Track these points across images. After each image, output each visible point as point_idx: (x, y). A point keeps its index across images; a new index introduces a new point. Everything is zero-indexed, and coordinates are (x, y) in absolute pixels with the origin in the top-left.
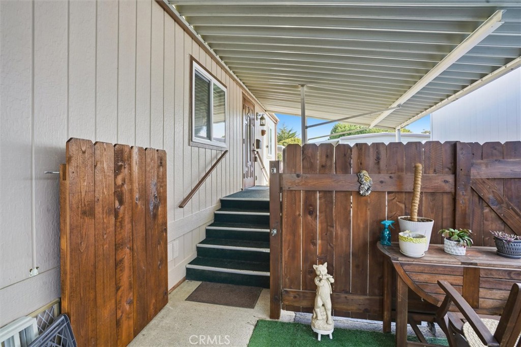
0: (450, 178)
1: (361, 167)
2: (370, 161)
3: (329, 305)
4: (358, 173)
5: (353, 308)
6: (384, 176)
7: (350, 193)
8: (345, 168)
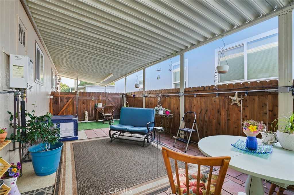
0: (105, 98)
1: (92, 96)
2: (94, 95)
3: (87, 117)
4: (92, 97)
5: (91, 119)
6: (96, 97)
7: (91, 100)
8: (90, 96)
